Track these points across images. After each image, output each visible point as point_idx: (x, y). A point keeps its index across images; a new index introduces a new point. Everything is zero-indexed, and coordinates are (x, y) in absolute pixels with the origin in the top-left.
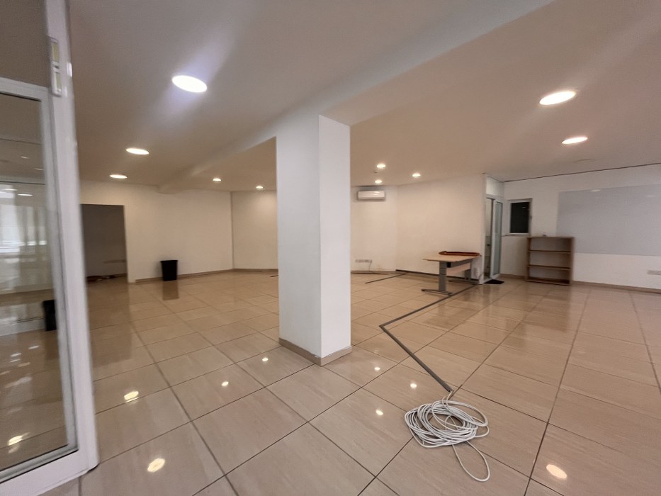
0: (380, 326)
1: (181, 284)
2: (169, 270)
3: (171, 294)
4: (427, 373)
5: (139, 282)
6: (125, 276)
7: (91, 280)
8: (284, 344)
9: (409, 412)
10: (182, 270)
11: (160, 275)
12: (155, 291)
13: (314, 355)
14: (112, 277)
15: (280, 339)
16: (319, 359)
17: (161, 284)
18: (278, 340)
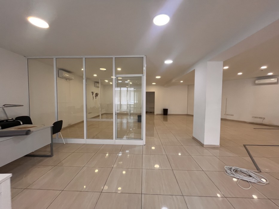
0: (244, 145)
1: (168, 117)
2: (165, 112)
3: (166, 120)
4: (253, 164)
5: (157, 115)
6: (154, 112)
7: (147, 112)
8: (194, 139)
9: (229, 167)
10: (169, 113)
11: (163, 113)
12: (161, 117)
13: (202, 143)
14: (151, 112)
15: (193, 137)
16: (203, 145)
17: (163, 116)
18: (192, 137)
